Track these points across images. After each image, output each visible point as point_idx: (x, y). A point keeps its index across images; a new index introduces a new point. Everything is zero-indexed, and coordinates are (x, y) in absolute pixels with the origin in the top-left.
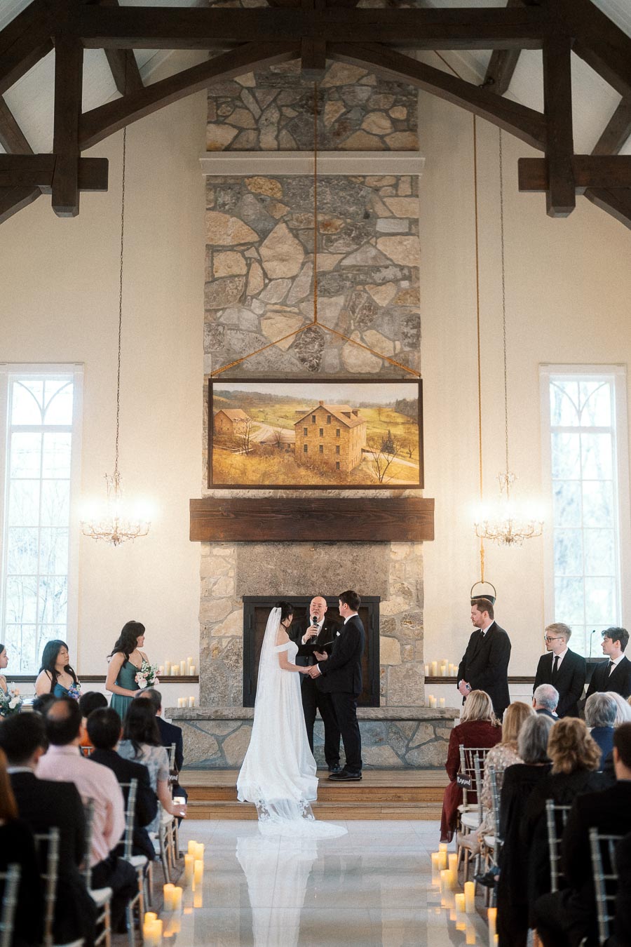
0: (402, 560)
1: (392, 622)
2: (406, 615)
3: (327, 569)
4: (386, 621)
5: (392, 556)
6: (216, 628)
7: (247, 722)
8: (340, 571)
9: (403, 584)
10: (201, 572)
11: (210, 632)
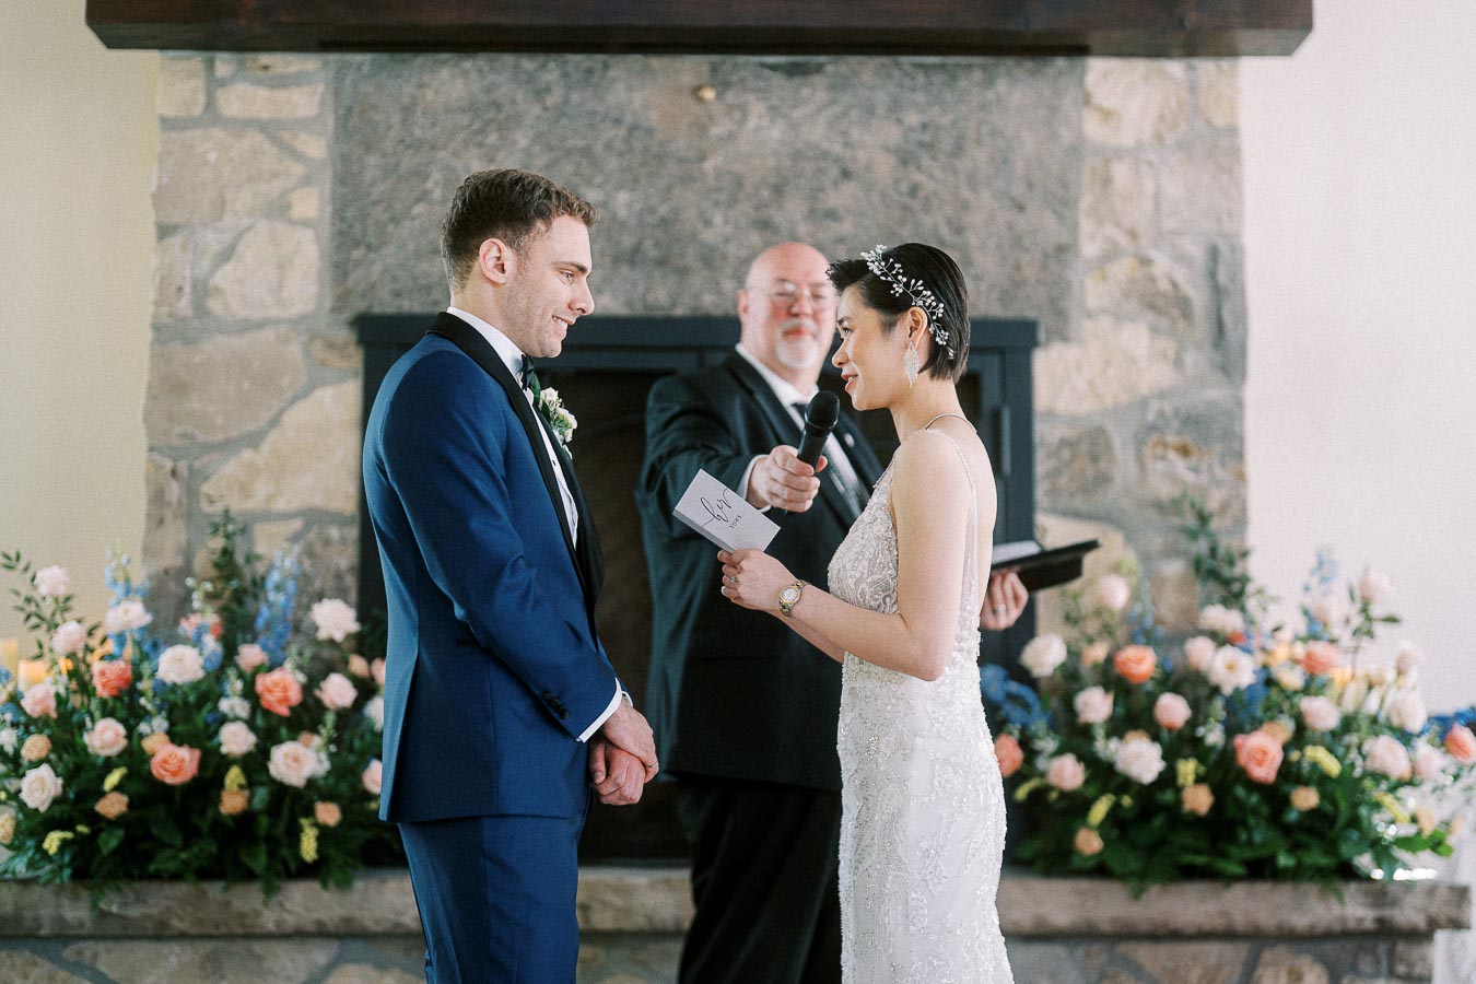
0: (1140, 145)
1: (1091, 444)
2: (1161, 414)
3: (778, 190)
4: (1064, 443)
5: (1093, 128)
6: (230, 468)
7: (356, 947)
8: (841, 197)
9: (1145, 262)
10: (159, 197)
11: (192, 493)
